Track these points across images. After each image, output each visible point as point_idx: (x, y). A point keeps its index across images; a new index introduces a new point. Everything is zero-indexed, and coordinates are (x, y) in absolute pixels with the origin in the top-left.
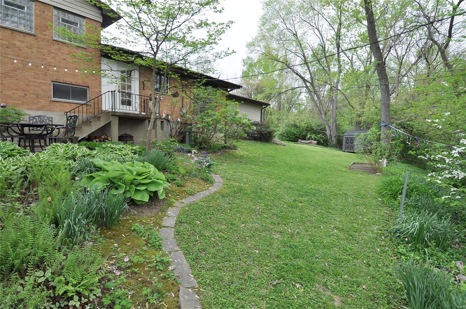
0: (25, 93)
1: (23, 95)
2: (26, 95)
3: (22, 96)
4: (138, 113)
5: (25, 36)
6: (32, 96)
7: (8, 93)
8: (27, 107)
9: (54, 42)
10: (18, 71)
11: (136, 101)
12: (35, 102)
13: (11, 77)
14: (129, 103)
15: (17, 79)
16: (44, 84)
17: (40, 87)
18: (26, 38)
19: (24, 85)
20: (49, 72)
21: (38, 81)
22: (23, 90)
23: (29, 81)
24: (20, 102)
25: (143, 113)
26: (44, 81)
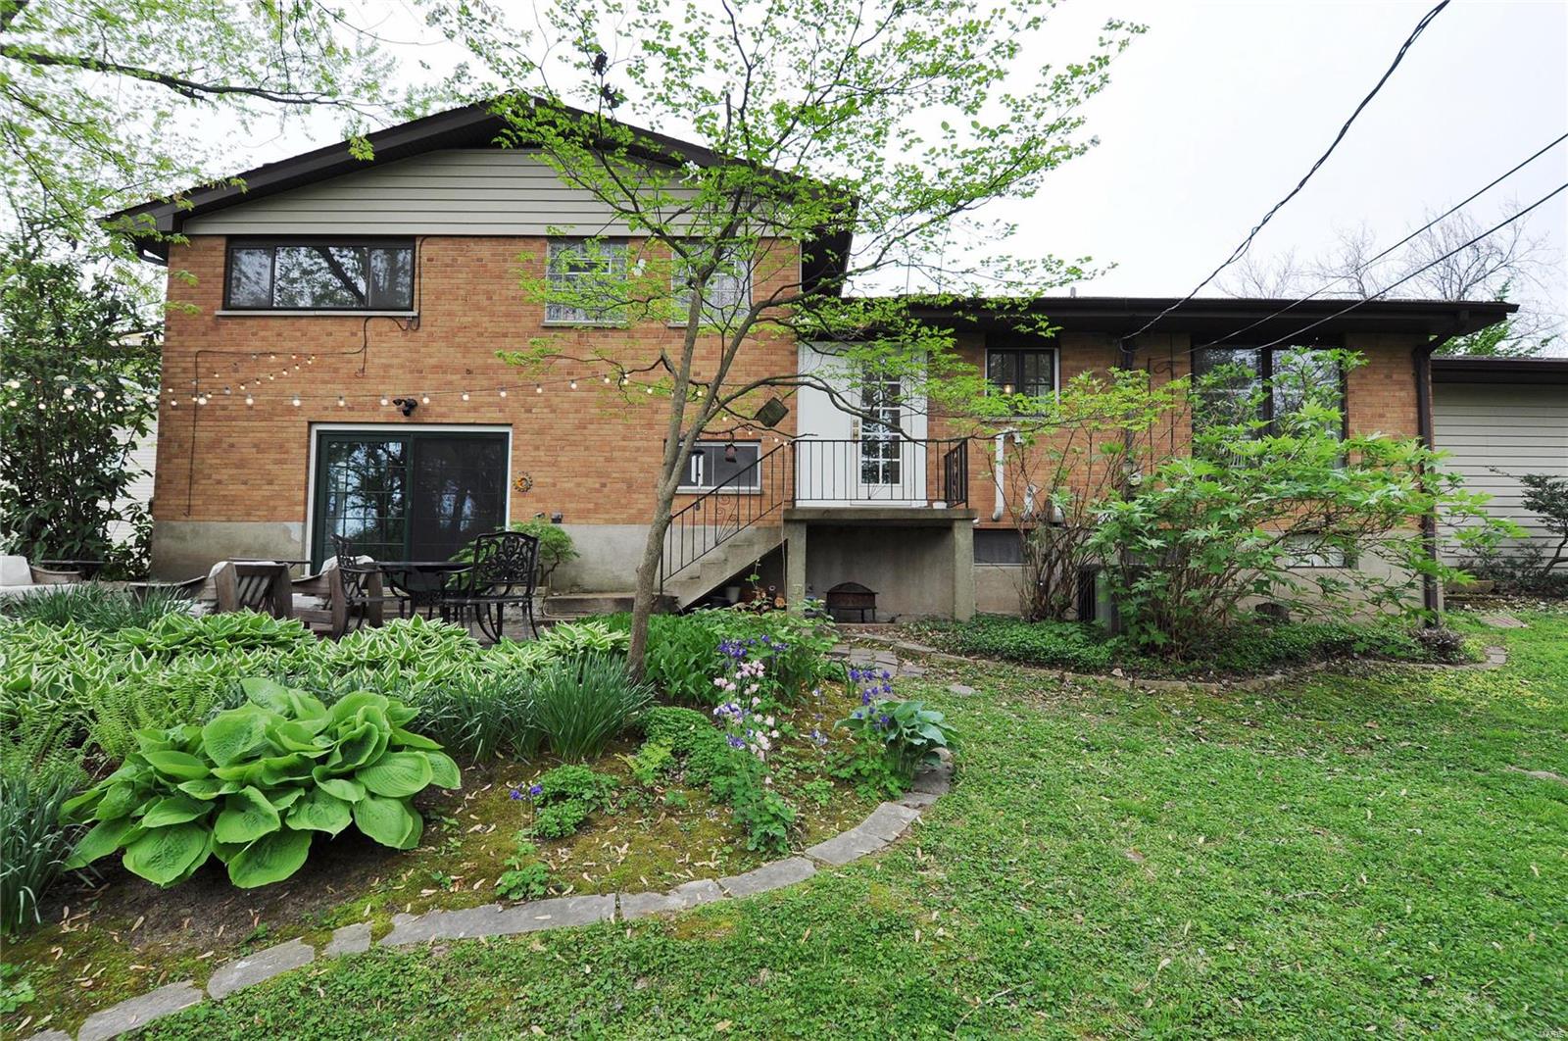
0: (603, 480)
1: (597, 486)
2: (604, 485)
3: (598, 491)
4: (925, 503)
5: (606, 336)
6: (618, 486)
7: (566, 485)
8: (607, 516)
9: (672, 332)
10: (590, 426)
11: (915, 463)
12: (623, 501)
13: (574, 444)
14: (892, 475)
15: (587, 449)
16: (646, 450)
17: (635, 460)
18: (610, 340)
19: (601, 459)
20: (658, 417)
21: (632, 444)
22: (599, 474)
23: (612, 450)
24: (591, 506)
25: (940, 505)
26: (645, 444)
